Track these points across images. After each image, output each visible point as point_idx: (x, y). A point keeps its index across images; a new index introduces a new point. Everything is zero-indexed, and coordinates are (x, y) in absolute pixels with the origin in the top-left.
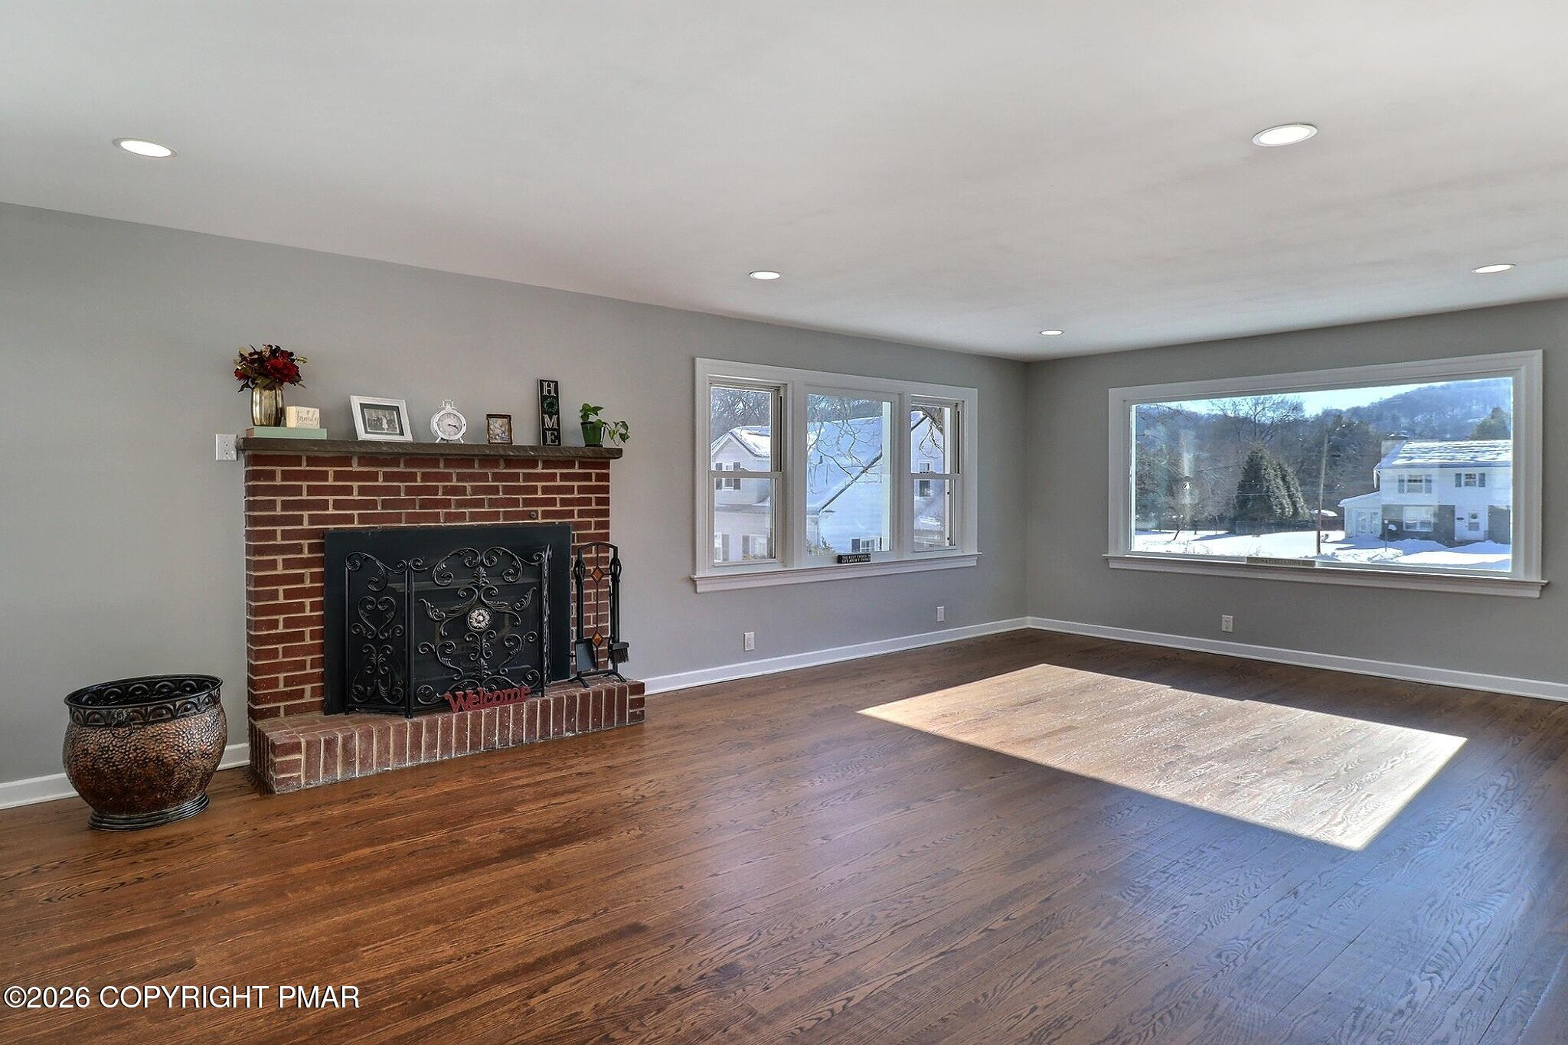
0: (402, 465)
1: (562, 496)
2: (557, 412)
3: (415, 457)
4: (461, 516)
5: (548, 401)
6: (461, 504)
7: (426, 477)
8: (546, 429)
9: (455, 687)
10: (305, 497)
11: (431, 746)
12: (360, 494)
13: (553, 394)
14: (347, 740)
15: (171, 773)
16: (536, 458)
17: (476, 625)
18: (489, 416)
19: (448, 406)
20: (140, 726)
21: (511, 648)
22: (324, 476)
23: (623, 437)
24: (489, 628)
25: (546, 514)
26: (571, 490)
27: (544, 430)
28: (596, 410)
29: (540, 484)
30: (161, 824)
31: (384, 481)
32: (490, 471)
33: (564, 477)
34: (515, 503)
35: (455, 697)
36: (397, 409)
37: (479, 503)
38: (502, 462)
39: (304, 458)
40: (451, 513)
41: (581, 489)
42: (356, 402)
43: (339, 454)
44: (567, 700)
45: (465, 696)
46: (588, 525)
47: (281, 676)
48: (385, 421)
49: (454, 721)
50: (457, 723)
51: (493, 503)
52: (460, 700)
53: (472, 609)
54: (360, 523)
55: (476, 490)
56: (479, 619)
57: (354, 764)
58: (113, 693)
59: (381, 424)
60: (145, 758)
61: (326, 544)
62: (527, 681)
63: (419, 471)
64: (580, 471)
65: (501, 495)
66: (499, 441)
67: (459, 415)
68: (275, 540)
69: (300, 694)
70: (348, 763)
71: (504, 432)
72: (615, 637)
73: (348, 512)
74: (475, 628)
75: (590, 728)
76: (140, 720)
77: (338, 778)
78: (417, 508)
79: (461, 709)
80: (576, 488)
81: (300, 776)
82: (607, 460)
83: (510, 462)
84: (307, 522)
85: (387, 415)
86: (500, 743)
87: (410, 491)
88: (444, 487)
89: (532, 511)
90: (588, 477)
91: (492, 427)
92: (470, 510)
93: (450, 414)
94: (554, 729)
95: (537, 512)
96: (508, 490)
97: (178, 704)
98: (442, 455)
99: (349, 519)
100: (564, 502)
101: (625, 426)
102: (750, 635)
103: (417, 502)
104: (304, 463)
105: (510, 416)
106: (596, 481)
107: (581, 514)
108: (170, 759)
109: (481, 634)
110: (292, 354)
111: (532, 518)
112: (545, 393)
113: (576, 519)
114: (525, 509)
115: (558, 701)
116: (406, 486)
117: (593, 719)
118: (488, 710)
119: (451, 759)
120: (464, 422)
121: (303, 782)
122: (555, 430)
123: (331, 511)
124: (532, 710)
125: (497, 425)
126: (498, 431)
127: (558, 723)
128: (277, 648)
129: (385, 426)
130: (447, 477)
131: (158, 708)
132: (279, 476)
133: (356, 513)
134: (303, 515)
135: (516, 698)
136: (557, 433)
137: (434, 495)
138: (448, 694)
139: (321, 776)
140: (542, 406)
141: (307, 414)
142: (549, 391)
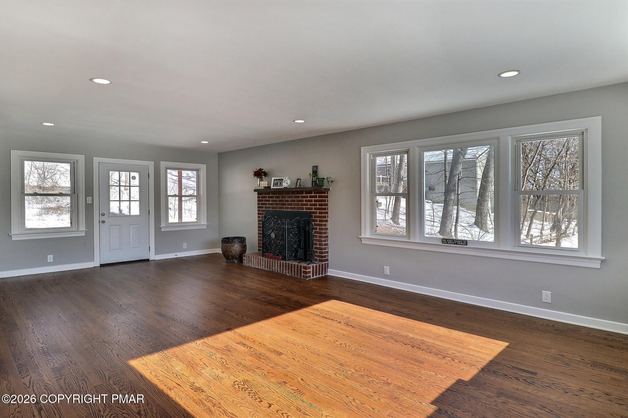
1: (310, 203)
5: (315, 172)
7: (282, 197)
9: (269, 252)
11: (263, 265)
12: (271, 202)
16: (308, 191)
18: (298, 179)
21: (279, 245)
25: (306, 209)
27: (312, 182)
29: (304, 199)
34: (299, 205)
36: (283, 180)
38: (297, 193)
41: (315, 201)
42: (273, 179)
43: (268, 192)
46: (316, 213)
49: (266, 260)
53: (271, 232)
54: (271, 209)
55: (291, 201)
56: (273, 235)
61: (265, 213)
62: (282, 256)
68: (260, 212)
74: (272, 238)
75: (293, 275)
77: (250, 266)
79: (268, 258)
80: (313, 200)
81: (245, 262)
83: (305, 192)
85: (280, 182)
86: (274, 270)
88: (285, 200)
89: (303, 207)
93: (286, 180)
94: (284, 272)
96: (298, 201)
102: (387, 268)
103: (280, 204)
104: (264, 194)
105: (301, 179)
106: (318, 198)
111: (303, 210)
113: (313, 210)
116: (279, 199)
118: (272, 260)
119: (265, 270)
120: (289, 182)
123: (267, 206)
124: (281, 264)
126: (299, 184)
129: (279, 184)
130: (286, 197)
132: (261, 197)
133: (271, 206)
134: (264, 206)
135: (278, 259)
137: (283, 202)
139: (248, 264)
140: (313, 174)
141: (265, 183)
142: (315, 169)
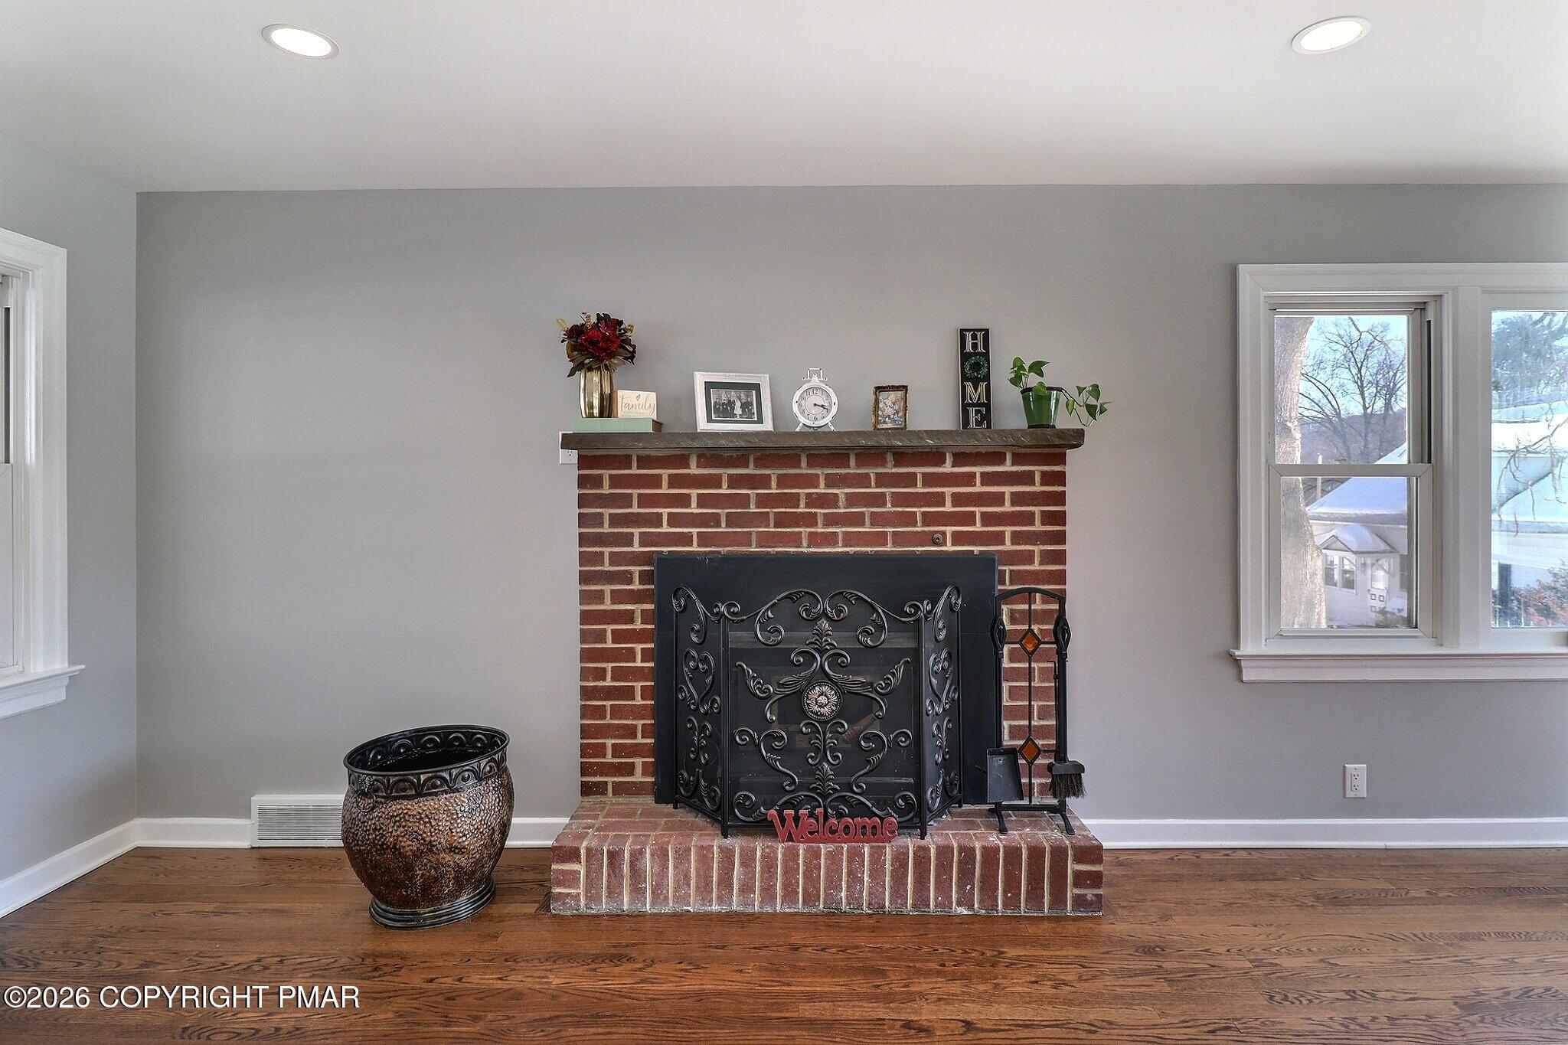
0: (751, 465)
1: (984, 509)
2: (987, 378)
3: (767, 452)
4: (831, 539)
5: (973, 361)
6: (830, 520)
7: (783, 481)
8: (969, 405)
9: (785, 803)
10: (635, 510)
11: (747, 889)
12: (699, 506)
13: (981, 349)
14: (637, 855)
15: (409, 868)
16: (941, 450)
17: (816, 708)
18: (880, 389)
19: (815, 378)
20: (383, 800)
21: (871, 751)
22: (656, 482)
23: (1091, 410)
24: (837, 716)
25: (958, 538)
26: (998, 499)
27: (966, 407)
28: (1037, 367)
29: (948, 491)
30: (412, 928)
31: (729, 487)
32: (872, 472)
33: (987, 479)
34: (911, 519)
35: (783, 820)
36: (756, 387)
37: (857, 520)
38: (889, 457)
39: (635, 459)
40: (816, 533)
41: (1017, 499)
42: (700, 379)
43: (672, 452)
44: (960, 853)
45: (797, 819)
46: (1028, 558)
47: (609, 742)
48: (738, 404)
49: (780, 856)
50: (785, 862)
51: (876, 519)
52: (790, 822)
53: (811, 683)
54: (699, 545)
55: (852, 500)
56: (822, 700)
57: (644, 893)
58: (431, 741)
59: (733, 409)
60: (383, 843)
61: (655, 572)
62: (897, 810)
63: (774, 473)
64: (1015, 468)
65: (889, 507)
66: (890, 426)
67: (831, 391)
68: (602, 564)
69: (630, 769)
70: (637, 891)
71: (897, 412)
72: (1060, 751)
73: (686, 530)
74: (816, 714)
75: (1000, 907)
76: (382, 792)
77: (625, 908)
78: (772, 525)
79: (790, 839)
80: (1008, 497)
81: (579, 894)
82: (1057, 450)
83: (902, 456)
84: (638, 543)
85: (743, 396)
86: (849, 904)
87: (762, 501)
88: (808, 495)
89: (937, 532)
90: (1028, 479)
91: (881, 405)
92: (843, 530)
93: (817, 389)
94: (936, 899)
95: (944, 533)
96: (899, 500)
97: (423, 778)
98: (804, 449)
99: (686, 539)
100: (987, 519)
101: (1096, 391)
102: (1358, 770)
103: (772, 517)
104: (635, 464)
105: (905, 387)
106: (1041, 485)
107: (1017, 538)
108: (407, 849)
109: (824, 723)
110: (620, 323)
111: (935, 544)
112: (969, 349)
113: (1008, 546)
114: (926, 529)
115: (944, 852)
116: (757, 494)
117: (1005, 892)
118: (831, 847)
119: (774, 915)
120: (834, 399)
121: (583, 903)
122: (982, 405)
123: (665, 529)
124: (900, 860)
125: (889, 400)
126: (889, 411)
127: (943, 887)
128: (605, 706)
129: (738, 411)
130: (812, 482)
131: (400, 781)
132: (606, 482)
133: (695, 531)
134: (633, 533)
135: (874, 834)
136: (985, 410)
137: (794, 508)
138: (773, 812)
139: (604, 901)
140: (963, 369)
141: (642, 401)
142: (975, 346)
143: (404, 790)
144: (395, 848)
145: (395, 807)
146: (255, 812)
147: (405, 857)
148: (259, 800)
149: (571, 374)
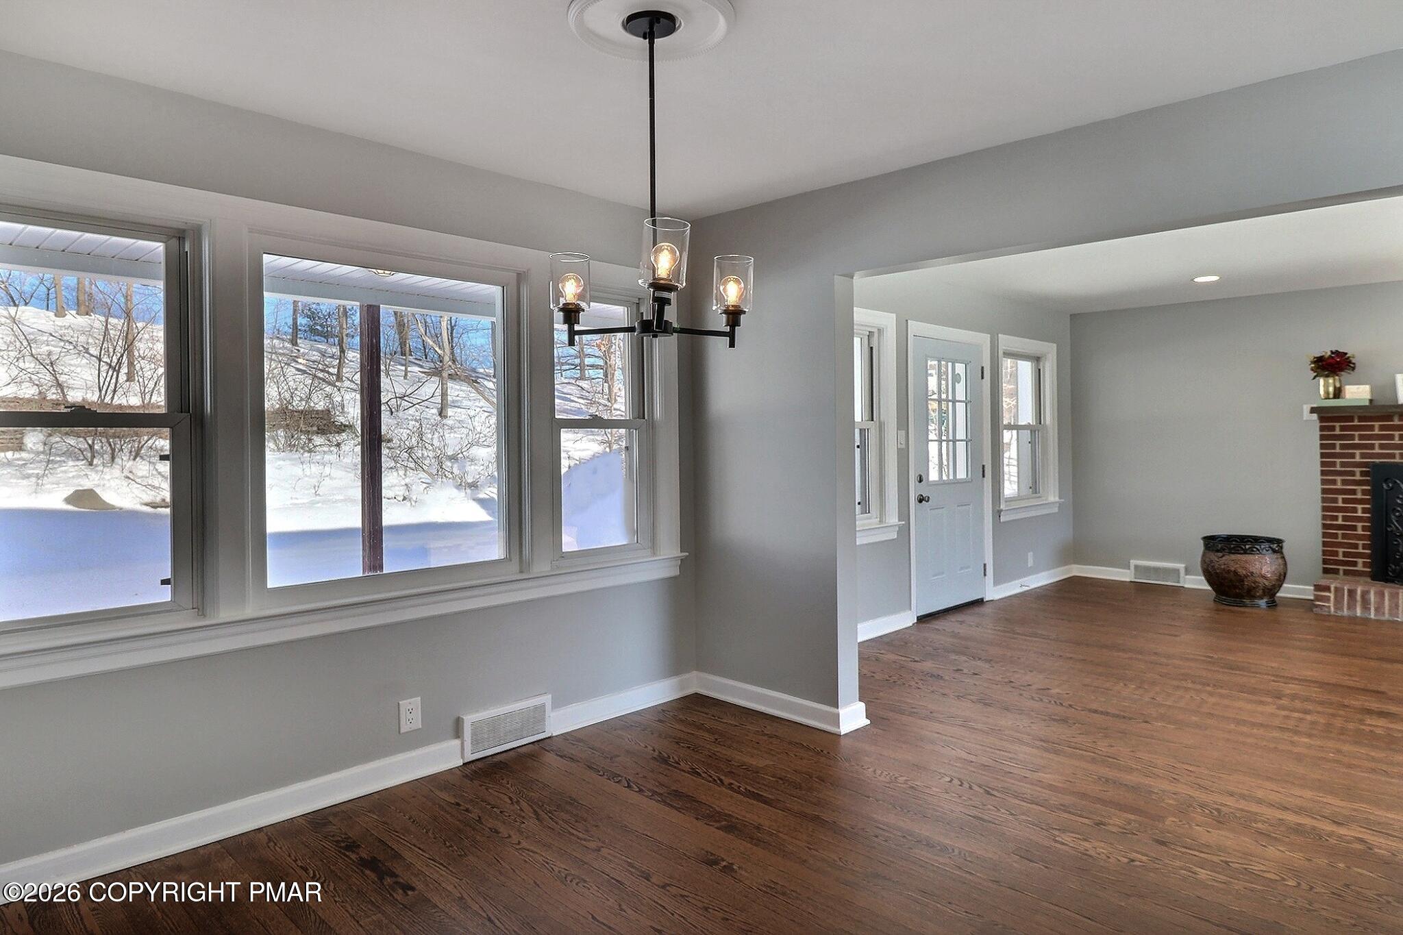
10: (1357, 441)
12: (1400, 440)
22: (1371, 428)
39: (1357, 417)
42: (1399, 378)
43: (1382, 414)
47: (1341, 550)
54: (1400, 459)
57: (1370, 610)
61: (1371, 471)
68: (1336, 467)
69: (1354, 564)
70: (1366, 609)
73: (1391, 451)
77: (1359, 615)
81: (1330, 606)
84: (1359, 457)
99: (1392, 456)
104: (1356, 420)
121: (1332, 610)
123: (1377, 450)
128: (1338, 533)
132: (1335, 429)
133: (1397, 452)
134: (1355, 452)
139: (1345, 610)
141: (1361, 390)
143: (1238, 550)
144: (1235, 573)
145: (1233, 557)
146: (1132, 568)
147: (1241, 576)
148: (1133, 562)
149: (1314, 378)
